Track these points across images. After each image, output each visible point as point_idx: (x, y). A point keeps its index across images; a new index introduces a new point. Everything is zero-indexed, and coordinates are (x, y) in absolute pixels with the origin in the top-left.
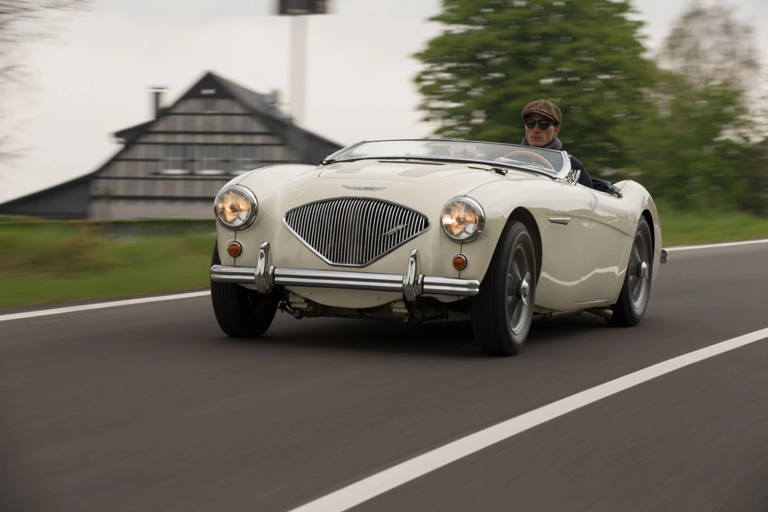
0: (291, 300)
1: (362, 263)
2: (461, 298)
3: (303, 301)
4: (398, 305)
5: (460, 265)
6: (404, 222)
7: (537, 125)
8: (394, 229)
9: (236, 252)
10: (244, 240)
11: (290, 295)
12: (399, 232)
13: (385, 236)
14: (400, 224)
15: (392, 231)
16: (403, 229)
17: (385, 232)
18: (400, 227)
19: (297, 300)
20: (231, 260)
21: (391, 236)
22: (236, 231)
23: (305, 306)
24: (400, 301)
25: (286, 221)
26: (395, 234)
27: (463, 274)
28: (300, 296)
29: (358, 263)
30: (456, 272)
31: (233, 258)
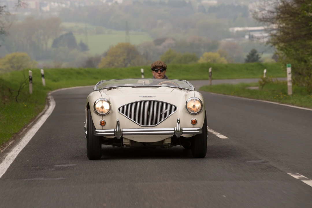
0: (124, 141)
1: (154, 125)
2: (194, 135)
3: (129, 141)
4: (168, 140)
5: (194, 123)
6: (168, 109)
7: (159, 71)
8: (165, 111)
9: (103, 124)
10: (106, 119)
11: (124, 139)
12: (167, 112)
13: (162, 114)
14: (167, 109)
15: (164, 112)
16: (168, 111)
17: (162, 113)
18: (167, 110)
19: (127, 141)
20: (101, 127)
21: (164, 114)
22: (102, 116)
23: (129, 143)
24: (169, 138)
25: (120, 111)
26: (165, 113)
27: (195, 126)
28: (128, 139)
29: (153, 125)
30: (192, 126)
31: (102, 127)
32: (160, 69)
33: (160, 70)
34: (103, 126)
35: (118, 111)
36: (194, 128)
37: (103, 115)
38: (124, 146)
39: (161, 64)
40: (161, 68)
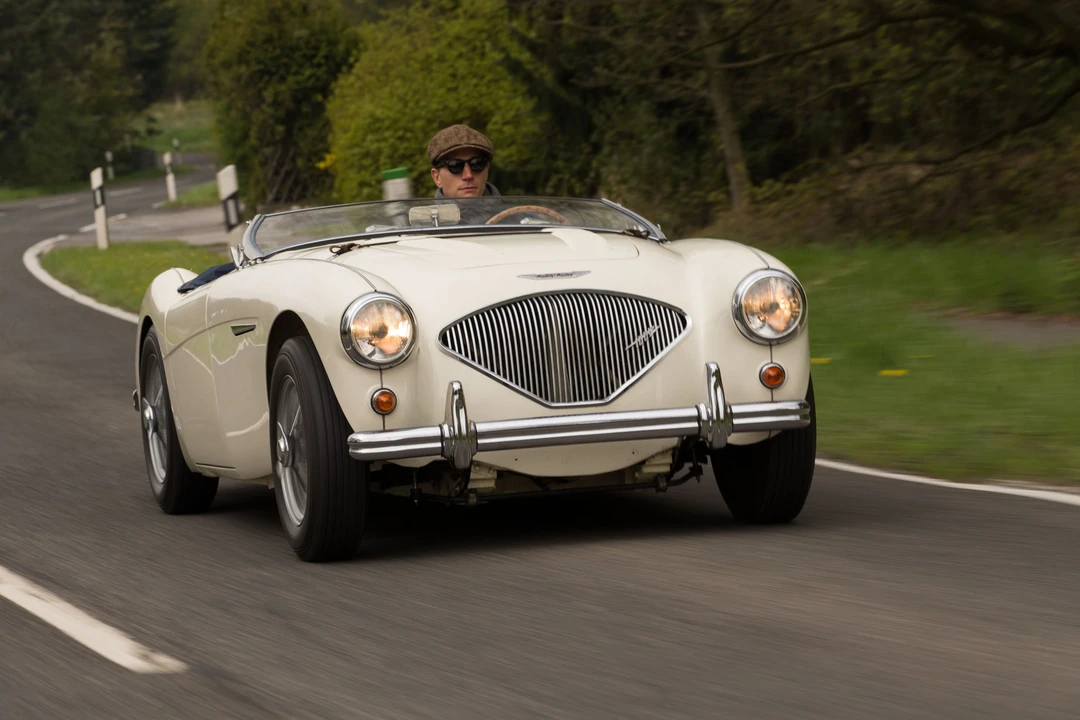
0: (473, 476)
1: (602, 398)
2: (774, 433)
3: (495, 475)
4: (657, 460)
5: (773, 379)
6: (653, 324)
7: (467, 168)
8: (642, 336)
9: (386, 406)
10: (398, 384)
11: (474, 468)
12: (650, 339)
13: (630, 349)
14: (648, 326)
15: (639, 340)
17: (629, 343)
18: (652, 331)
19: (484, 474)
20: (376, 420)
21: (640, 347)
22: (381, 370)
23: (492, 484)
24: (663, 453)
25: (445, 342)
26: (645, 343)
27: (778, 394)
28: (490, 467)
29: (597, 398)
30: (765, 393)
31: (380, 418)
32: (469, 161)
33: (471, 165)
34: (384, 415)
35: (440, 343)
36: (772, 402)
37: (380, 368)
38: (467, 496)
39: (473, 141)
40: (472, 158)
